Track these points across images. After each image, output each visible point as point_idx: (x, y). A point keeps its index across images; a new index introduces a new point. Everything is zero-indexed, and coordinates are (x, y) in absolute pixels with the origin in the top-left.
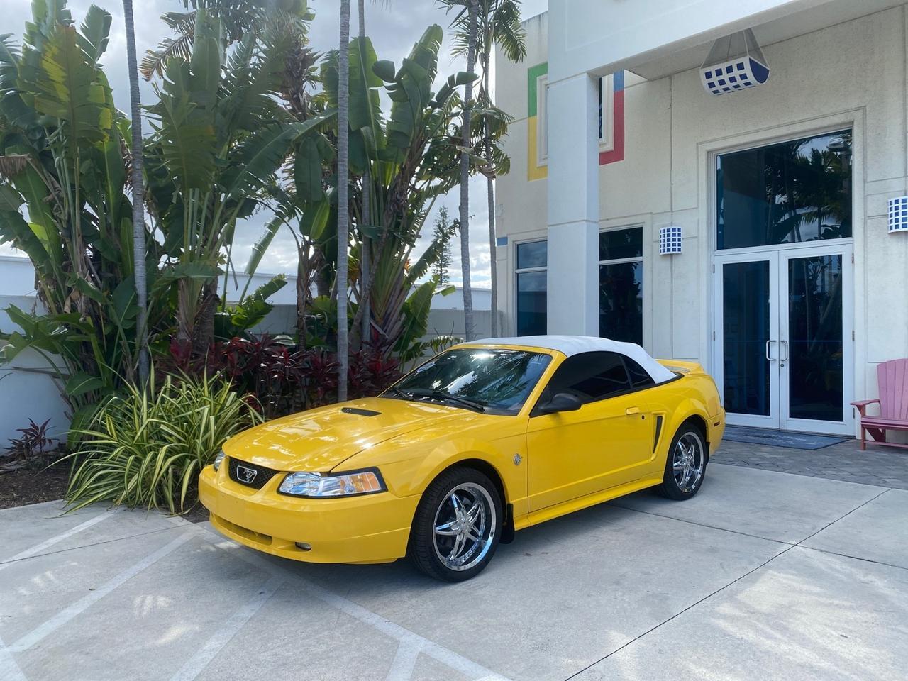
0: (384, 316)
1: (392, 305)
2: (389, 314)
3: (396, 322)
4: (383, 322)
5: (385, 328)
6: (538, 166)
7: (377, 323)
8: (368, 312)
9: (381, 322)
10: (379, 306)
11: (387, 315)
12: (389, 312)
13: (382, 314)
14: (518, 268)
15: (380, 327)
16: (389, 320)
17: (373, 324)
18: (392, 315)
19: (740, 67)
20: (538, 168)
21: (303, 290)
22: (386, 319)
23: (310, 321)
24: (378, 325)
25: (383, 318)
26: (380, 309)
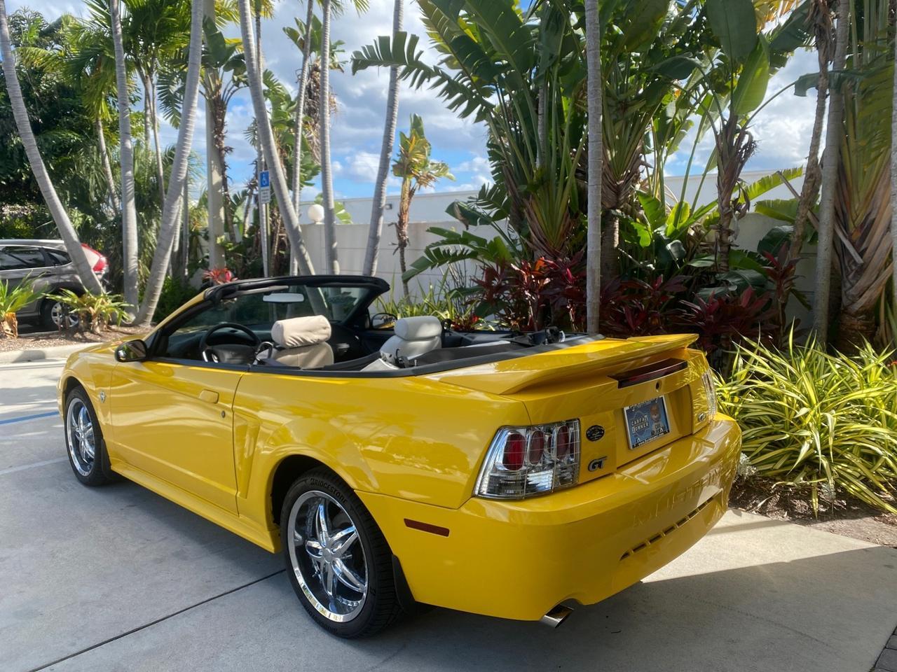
2: (875, 219)
4: (860, 235)
7: (849, 237)
8: (827, 216)
9: (857, 236)
10: (857, 206)
11: (868, 222)
13: (859, 221)
15: (853, 244)
16: (872, 231)
17: (840, 235)
22: (867, 228)
24: (850, 241)
25: (862, 226)
26: (858, 211)
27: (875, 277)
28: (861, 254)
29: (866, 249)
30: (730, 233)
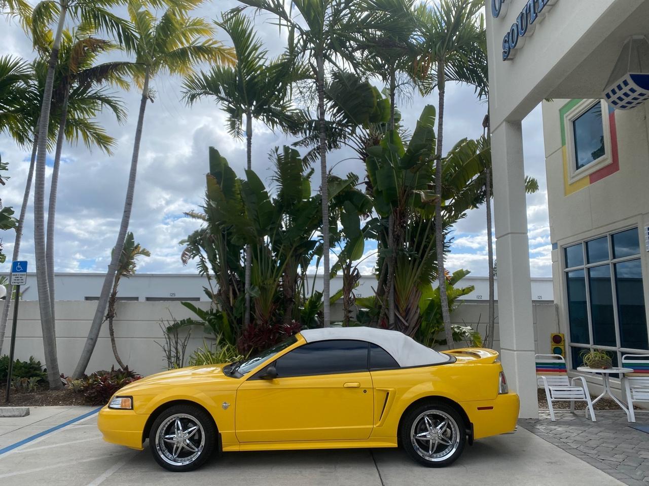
0: (406, 309)
1: (412, 301)
2: (410, 309)
3: (415, 314)
5: (407, 318)
6: (569, 184)
7: (401, 315)
8: (392, 306)
9: (404, 314)
10: (402, 302)
11: (408, 309)
12: (409, 307)
14: (567, 267)
15: (403, 317)
16: (410, 312)
17: (397, 314)
18: (411, 308)
19: (626, 83)
20: (570, 185)
21: (346, 293)
22: (407, 311)
23: (361, 312)
24: (401, 316)
25: (405, 310)
26: (403, 305)
27: (412, 329)
28: (407, 321)
29: (407, 320)
30: (350, 312)
